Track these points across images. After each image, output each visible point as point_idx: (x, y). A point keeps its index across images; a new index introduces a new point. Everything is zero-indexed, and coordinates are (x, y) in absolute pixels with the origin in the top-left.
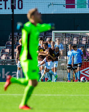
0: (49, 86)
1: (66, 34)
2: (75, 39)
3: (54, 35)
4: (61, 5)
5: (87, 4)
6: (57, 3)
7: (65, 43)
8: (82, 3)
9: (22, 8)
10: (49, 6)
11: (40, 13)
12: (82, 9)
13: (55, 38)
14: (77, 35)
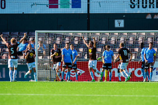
0: (32, 85)
1: (49, 33)
2: (58, 39)
3: (37, 35)
4: (44, 5)
5: (71, 4)
6: (40, 3)
7: (48, 43)
8: (66, 3)
9: (5, 8)
10: (32, 5)
11: (23, 13)
12: (66, 9)
13: (38, 37)
14: (60, 35)
